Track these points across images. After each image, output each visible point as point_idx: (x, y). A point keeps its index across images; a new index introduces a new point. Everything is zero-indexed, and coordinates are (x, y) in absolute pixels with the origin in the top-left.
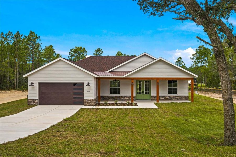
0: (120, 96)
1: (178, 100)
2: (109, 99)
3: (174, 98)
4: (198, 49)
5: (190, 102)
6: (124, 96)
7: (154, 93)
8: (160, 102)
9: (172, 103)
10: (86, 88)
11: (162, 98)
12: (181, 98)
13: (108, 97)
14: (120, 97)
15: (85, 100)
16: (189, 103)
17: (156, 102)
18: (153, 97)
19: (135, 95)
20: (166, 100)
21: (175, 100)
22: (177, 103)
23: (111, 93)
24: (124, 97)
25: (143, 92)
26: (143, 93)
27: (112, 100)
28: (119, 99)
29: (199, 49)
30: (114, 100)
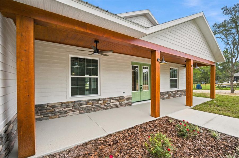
0: (99, 100)
2: (66, 112)
3: (176, 94)
6: (110, 99)
12: (182, 93)
20: (170, 98)
21: (177, 97)
24: (110, 101)
25: (141, 87)
27: (77, 112)
28: (97, 107)
30: (82, 111)
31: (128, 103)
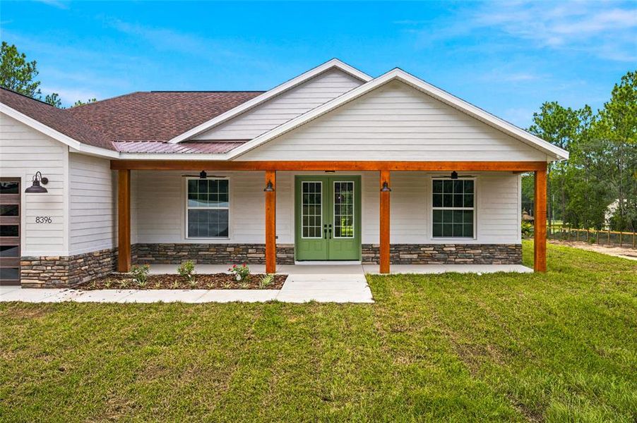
0: (227, 246)
1: (476, 262)
2: (180, 258)
3: (461, 255)
4: (540, 112)
5: (530, 270)
6: (247, 247)
7: (371, 236)
8: (395, 270)
9: (447, 275)
11: (409, 256)
12: (491, 253)
13: (178, 248)
14: (229, 249)
15: (26, 259)
16: (525, 275)
18: (368, 248)
19: (293, 243)
20: (426, 263)
21: (465, 263)
22: (470, 274)
23: (193, 233)
24: (247, 250)
25: (328, 228)
26: (325, 231)
27: (194, 261)
28: (223, 257)
29: (545, 114)
30: (201, 261)
31: (284, 259)
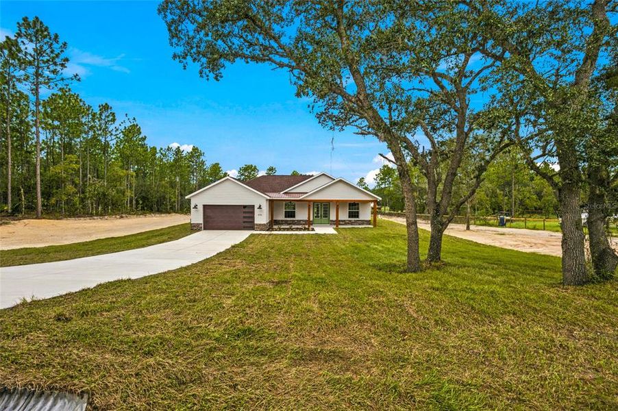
1: (360, 224)
2: (282, 223)
3: (356, 223)
4: (382, 168)
5: (372, 226)
7: (333, 217)
8: (340, 226)
9: (353, 228)
10: (257, 211)
11: (343, 223)
12: (363, 222)
13: (282, 221)
14: (296, 221)
15: (256, 224)
16: (371, 228)
17: (335, 227)
18: (332, 221)
19: (312, 219)
20: (347, 225)
21: (357, 225)
23: (285, 216)
24: (300, 221)
26: (321, 216)
27: (286, 224)
28: (294, 223)
29: (384, 169)
